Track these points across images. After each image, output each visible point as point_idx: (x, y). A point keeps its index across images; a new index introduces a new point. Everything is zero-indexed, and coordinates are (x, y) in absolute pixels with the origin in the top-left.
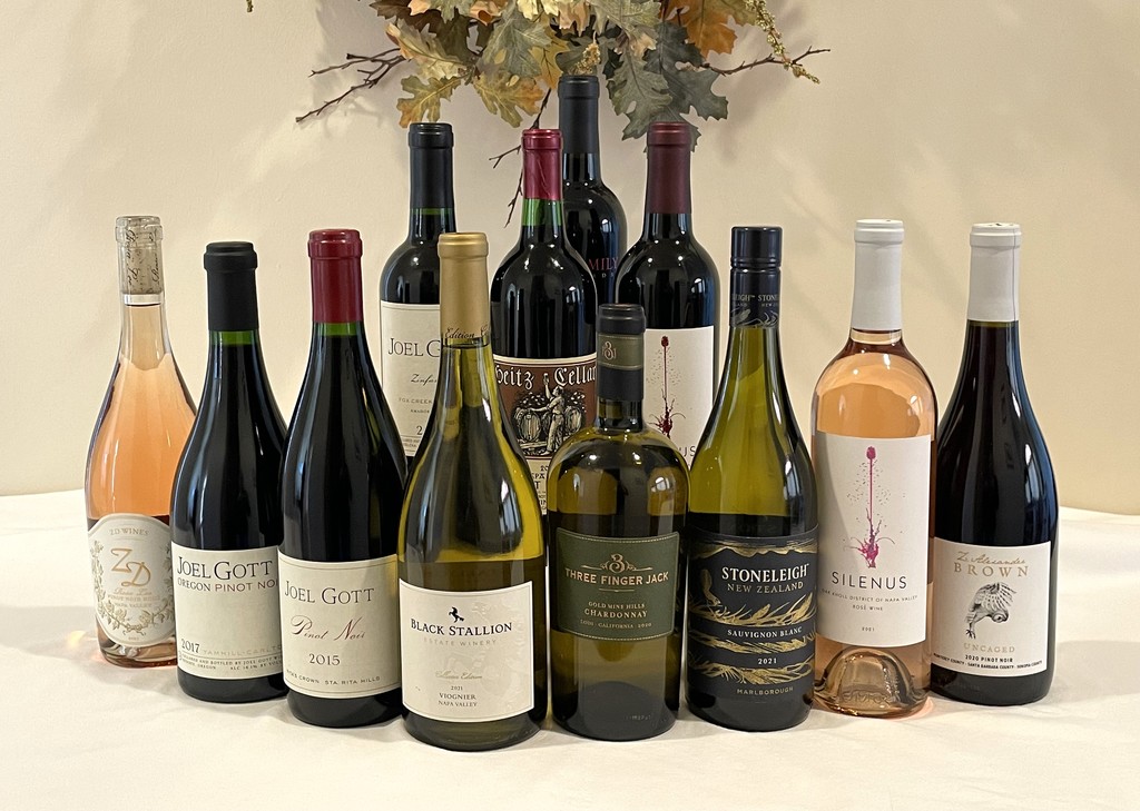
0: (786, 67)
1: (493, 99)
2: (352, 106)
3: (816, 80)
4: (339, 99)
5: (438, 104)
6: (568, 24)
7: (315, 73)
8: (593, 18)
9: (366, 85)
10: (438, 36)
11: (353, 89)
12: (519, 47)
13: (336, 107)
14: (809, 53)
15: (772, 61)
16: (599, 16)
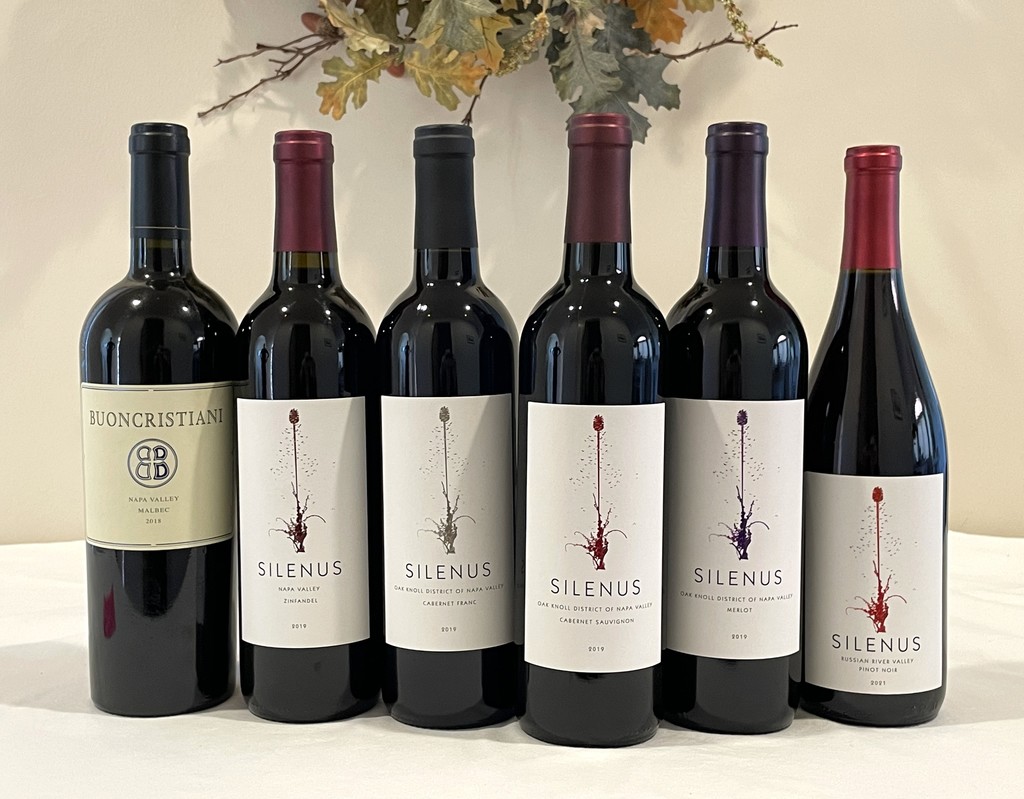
0: (749, 46)
1: (427, 78)
2: (261, 101)
3: (779, 63)
4: (247, 93)
5: (365, 86)
7: (221, 62)
9: (277, 76)
11: (263, 81)
12: (460, 17)
13: (243, 102)
14: (774, 29)
15: (732, 41)
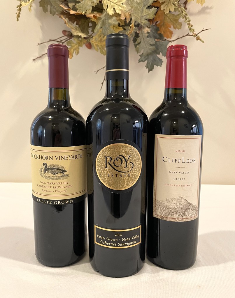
0: (194, 36)
1: (97, 45)
3: (203, 42)
4: (47, 53)
6: (123, 18)
7: (39, 44)
8: (131, 19)
10: (79, 26)
12: (107, 26)
15: (189, 35)
16: (133, 19)
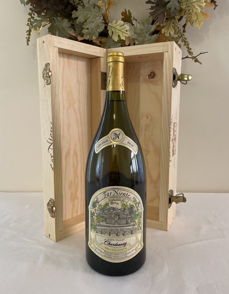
0: (193, 59)
3: (201, 63)
6: (127, 43)
14: (201, 54)
15: (188, 57)
